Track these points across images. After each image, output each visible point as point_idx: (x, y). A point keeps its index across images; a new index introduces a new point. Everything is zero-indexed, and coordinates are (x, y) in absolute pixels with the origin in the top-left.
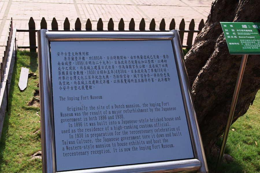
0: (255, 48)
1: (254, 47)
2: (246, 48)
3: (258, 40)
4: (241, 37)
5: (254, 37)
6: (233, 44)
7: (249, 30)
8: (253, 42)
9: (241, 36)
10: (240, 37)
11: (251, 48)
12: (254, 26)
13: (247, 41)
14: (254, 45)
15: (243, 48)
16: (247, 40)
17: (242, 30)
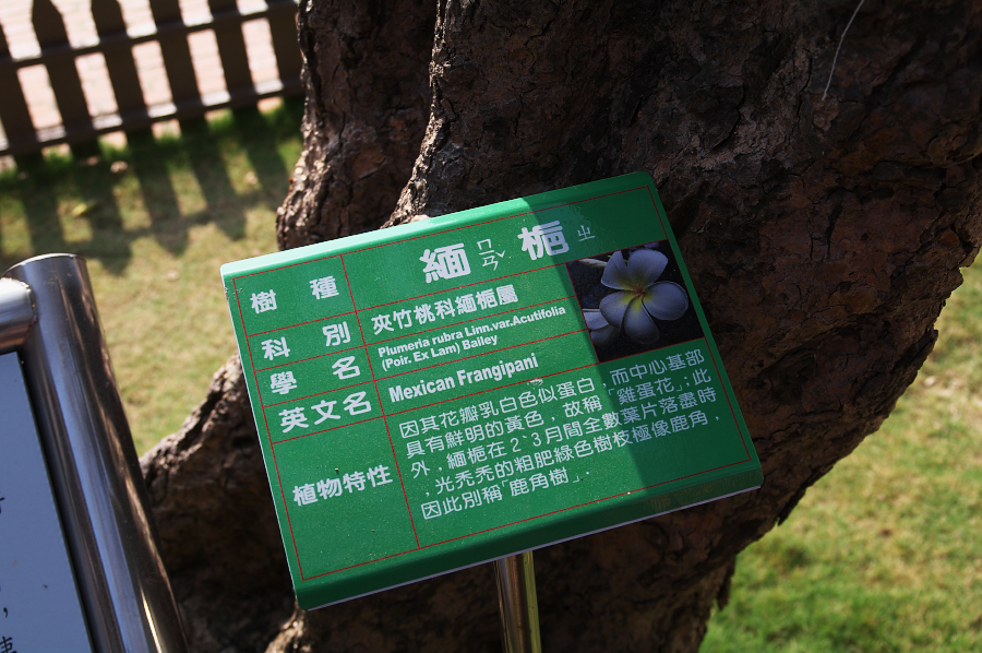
0: (539, 480)
1: (527, 475)
2: (451, 505)
3: (566, 389)
4: (408, 393)
5: (531, 362)
6: (329, 488)
7: (486, 298)
8: (522, 412)
9: (407, 376)
10: (396, 394)
11: (506, 491)
12: (536, 241)
13: (462, 427)
14: (528, 449)
15: (430, 510)
16: (469, 414)
17: (423, 313)
